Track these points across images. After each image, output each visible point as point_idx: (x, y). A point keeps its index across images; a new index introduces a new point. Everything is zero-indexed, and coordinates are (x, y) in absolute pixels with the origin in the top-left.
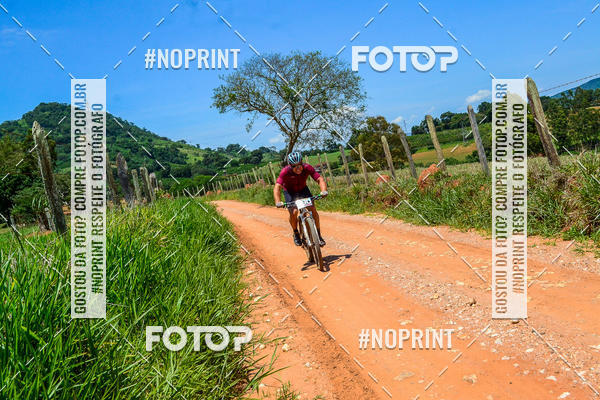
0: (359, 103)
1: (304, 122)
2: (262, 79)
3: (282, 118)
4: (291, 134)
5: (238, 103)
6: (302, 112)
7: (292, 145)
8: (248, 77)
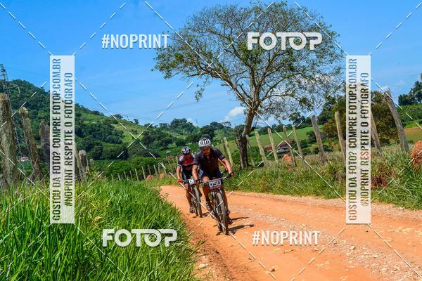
0: (334, 64)
1: (266, 88)
2: (215, 36)
3: (239, 83)
4: (250, 104)
5: (185, 66)
6: (264, 75)
7: (251, 116)
8: (197, 34)
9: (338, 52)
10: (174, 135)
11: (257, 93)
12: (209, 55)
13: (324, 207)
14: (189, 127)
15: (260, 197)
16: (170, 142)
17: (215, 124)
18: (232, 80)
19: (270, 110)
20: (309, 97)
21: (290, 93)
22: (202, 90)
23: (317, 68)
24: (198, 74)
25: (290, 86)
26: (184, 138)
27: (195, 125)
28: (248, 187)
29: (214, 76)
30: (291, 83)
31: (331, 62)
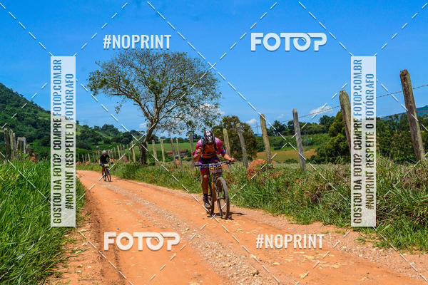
0: (214, 101)
1: (165, 110)
2: (133, 69)
3: (146, 105)
4: (152, 120)
6: (165, 102)
8: (120, 66)
9: (217, 93)
10: (104, 136)
11: (158, 113)
12: (127, 82)
13: (185, 198)
14: (115, 131)
15: (147, 187)
16: (100, 140)
18: (142, 102)
19: (165, 127)
20: (193, 120)
21: (181, 116)
22: (121, 106)
23: (202, 101)
24: (118, 95)
25: (181, 112)
26: (110, 138)
27: (119, 130)
28: (142, 179)
29: (129, 97)
30: (182, 109)
31: (212, 99)
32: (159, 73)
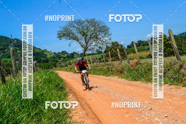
0: (109, 37)
1: (89, 43)
2: (75, 28)
3: (82, 42)
4: (85, 48)
5: (66, 37)
6: (89, 40)
7: (85, 51)
8: (69, 27)
9: (110, 33)
10: (62, 56)
12: (73, 34)
16: (61, 58)
17: (74, 52)
18: (79, 41)
19: (90, 50)
20: (101, 46)
21: (96, 45)
22: (71, 44)
23: (104, 38)
24: (70, 39)
25: (96, 43)
27: (68, 53)
29: (74, 40)
30: (96, 42)
31: (108, 36)
32: (85, 28)
